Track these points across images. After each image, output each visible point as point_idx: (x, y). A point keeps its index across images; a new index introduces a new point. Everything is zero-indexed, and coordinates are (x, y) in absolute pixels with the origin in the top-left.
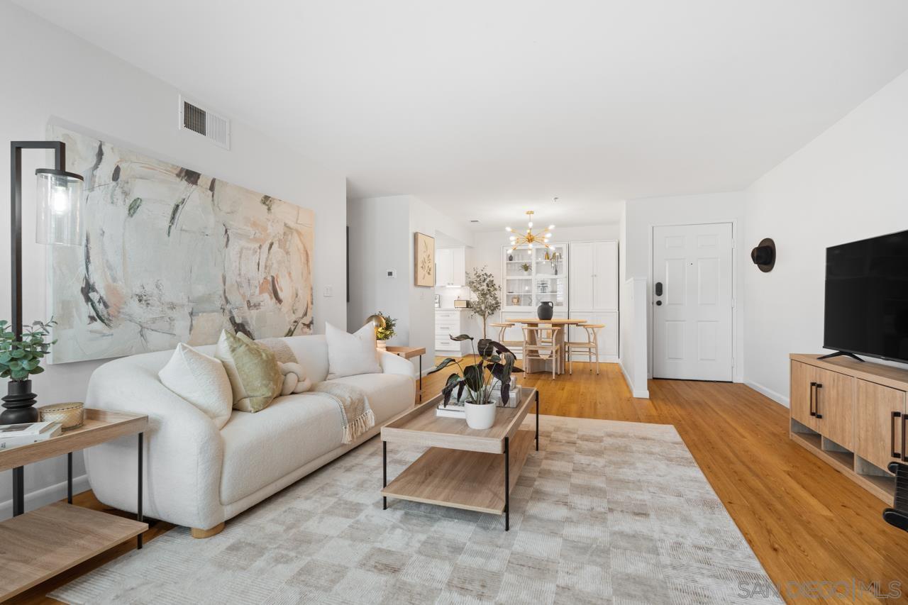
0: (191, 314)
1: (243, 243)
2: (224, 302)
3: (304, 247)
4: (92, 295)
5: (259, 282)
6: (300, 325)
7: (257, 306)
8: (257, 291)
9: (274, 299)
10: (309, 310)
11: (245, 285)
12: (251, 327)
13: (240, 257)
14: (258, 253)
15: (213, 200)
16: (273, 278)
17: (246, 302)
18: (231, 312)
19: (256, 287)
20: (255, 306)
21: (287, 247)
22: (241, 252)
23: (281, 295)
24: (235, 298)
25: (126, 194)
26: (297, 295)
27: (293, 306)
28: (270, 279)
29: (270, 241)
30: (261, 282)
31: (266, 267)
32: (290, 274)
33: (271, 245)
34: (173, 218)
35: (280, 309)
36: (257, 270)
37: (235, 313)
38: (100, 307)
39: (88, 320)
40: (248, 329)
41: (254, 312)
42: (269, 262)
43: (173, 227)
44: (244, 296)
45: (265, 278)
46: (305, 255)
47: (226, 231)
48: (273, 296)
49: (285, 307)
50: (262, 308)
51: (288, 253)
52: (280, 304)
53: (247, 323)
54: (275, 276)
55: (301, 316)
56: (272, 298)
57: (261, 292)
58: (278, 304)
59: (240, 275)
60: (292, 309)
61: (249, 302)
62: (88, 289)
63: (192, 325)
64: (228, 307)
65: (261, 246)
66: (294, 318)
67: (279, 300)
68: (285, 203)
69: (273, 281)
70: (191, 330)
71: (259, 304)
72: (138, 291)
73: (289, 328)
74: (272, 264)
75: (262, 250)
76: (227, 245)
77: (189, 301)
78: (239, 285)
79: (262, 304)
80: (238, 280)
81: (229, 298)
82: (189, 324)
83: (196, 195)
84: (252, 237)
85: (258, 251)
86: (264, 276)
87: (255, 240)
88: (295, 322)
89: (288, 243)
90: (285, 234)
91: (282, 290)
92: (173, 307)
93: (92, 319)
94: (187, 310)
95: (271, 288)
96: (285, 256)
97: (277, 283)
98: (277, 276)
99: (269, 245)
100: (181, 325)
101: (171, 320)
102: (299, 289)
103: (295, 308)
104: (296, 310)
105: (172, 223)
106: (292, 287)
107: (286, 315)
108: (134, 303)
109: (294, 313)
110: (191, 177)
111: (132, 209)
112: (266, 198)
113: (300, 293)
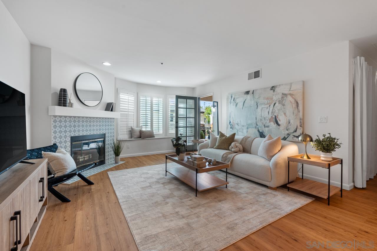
0: (247, 128)
1: (263, 106)
3: (295, 100)
4: (231, 123)
5: (269, 118)
6: (291, 136)
7: (268, 127)
8: (268, 121)
9: (276, 125)
10: (298, 129)
11: (263, 120)
13: (262, 111)
14: (268, 108)
15: (253, 96)
16: (275, 116)
18: (258, 128)
19: (268, 120)
20: (267, 126)
21: (284, 102)
22: (262, 109)
24: (260, 124)
25: (235, 103)
26: (289, 123)
27: (287, 127)
28: (274, 117)
29: (274, 103)
31: (272, 113)
32: (285, 114)
33: (275, 104)
34: (243, 105)
35: (279, 128)
36: (268, 114)
37: (259, 128)
38: (231, 126)
39: (230, 128)
40: (264, 134)
41: (267, 129)
42: (274, 111)
43: (244, 107)
44: (263, 123)
45: (272, 117)
46: (296, 104)
47: (257, 104)
48: (275, 123)
49: (282, 128)
50: (270, 128)
51: (284, 105)
52: (279, 126)
53: (264, 132)
55: (292, 132)
56: (275, 124)
57: (270, 122)
58: (278, 126)
59: (261, 116)
60: (286, 128)
61: (264, 125)
62: (230, 122)
63: (247, 131)
64: (257, 127)
65: (270, 105)
66: (287, 132)
67: (279, 125)
68: (282, 85)
71: (269, 126)
72: (237, 122)
73: (284, 136)
74: (275, 111)
75: (270, 107)
76: (257, 108)
77: (247, 125)
78: (261, 120)
79: (270, 126)
80: (261, 118)
81: (257, 124)
83: (249, 97)
84: (266, 103)
86: (271, 116)
87: (267, 104)
88: (288, 134)
89: (284, 101)
90: (282, 98)
91: (280, 121)
92: (243, 126)
94: (246, 127)
95: (274, 120)
96: (282, 107)
97: (278, 118)
98: (278, 115)
99: (273, 104)
100: (245, 131)
101: (243, 129)
102: (291, 120)
103: (288, 128)
104: (289, 129)
105: (243, 106)
106: (287, 119)
107: (282, 131)
108: (236, 125)
109: (287, 130)
110: (247, 93)
111: (236, 105)
112: (273, 87)
113: (292, 121)
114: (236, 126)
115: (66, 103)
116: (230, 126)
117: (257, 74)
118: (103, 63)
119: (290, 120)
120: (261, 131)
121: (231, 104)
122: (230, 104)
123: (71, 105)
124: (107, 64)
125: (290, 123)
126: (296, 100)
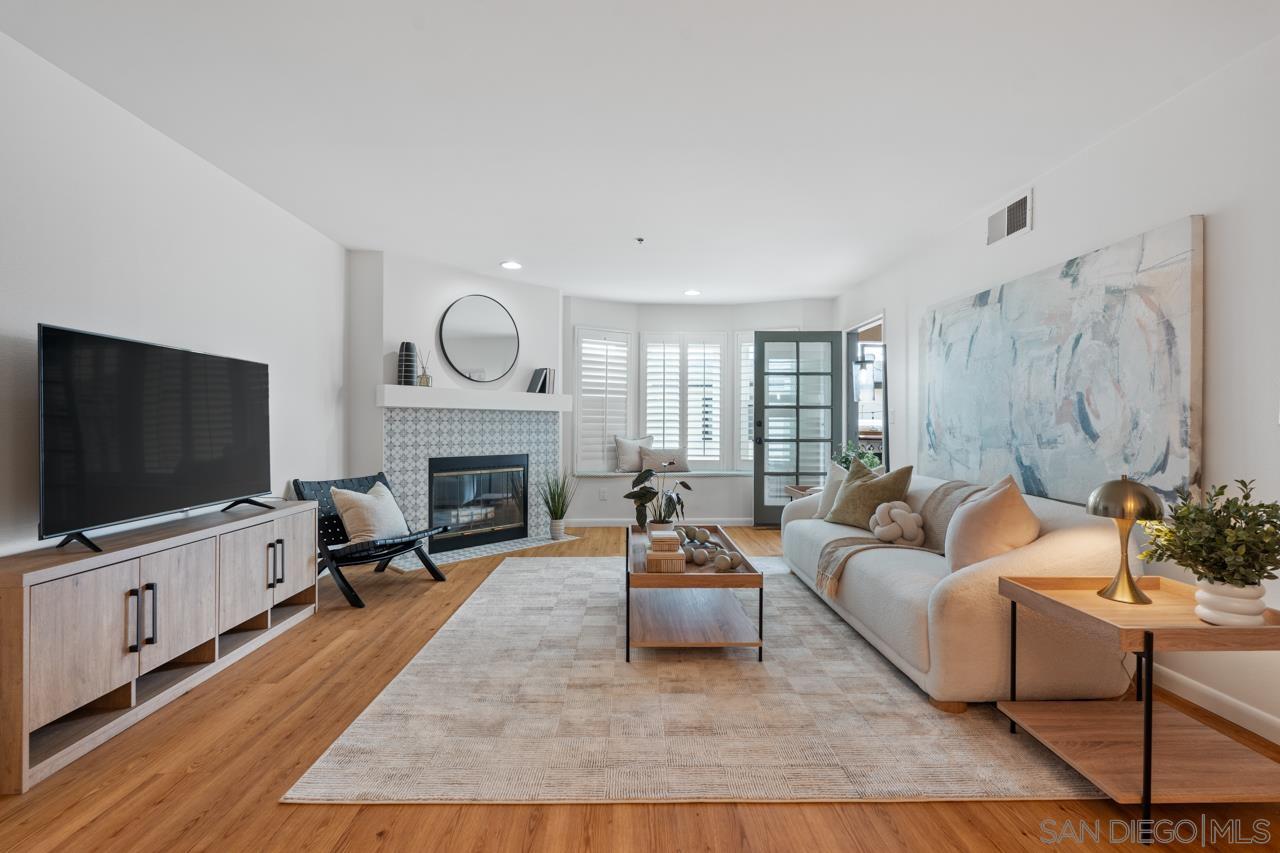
0: (981, 449)
1: (1035, 352)
2: (1010, 436)
3: (1161, 315)
4: (930, 429)
5: (1056, 405)
7: (1052, 443)
8: (1053, 419)
9: (1082, 434)
10: (1171, 458)
11: (1036, 412)
12: (1043, 475)
13: (1030, 373)
14: (1054, 361)
15: (1001, 313)
16: (1080, 395)
17: (1035, 437)
18: (1017, 449)
19: (1051, 414)
20: (1049, 443)
21: (1112, 330)
22: (1031, 366)
23: (1096, 425)
24: (1023, 431)
25: (944, 344)
26: (1136, 425)
27: (1125, 447)
28: (1074, 398)
29: (1075, 335)
30: (1060, 404)
31: (1068, 379)
32: (1117, 383)
33: (1077, 341)
35: (1094, 452)
36: (1053, 387)
37: (1022, 450)
38: (933, 437)
39: (928, 447)
40: (1039, 477)
41: (1048, 453)
42: (1074, 370)
43: (971, 359)
44: (1033, 428)
45: (1066, 398)
46: (1163, 336)
47: (1014, 344)
48: (1080, 427)
49: (1106, 448)
50: (1061, 448)
51: (1112, 342)
52: (1094, 441)
53: (1038, 469)
54: (1084, 393)
55: (1148, 470)
56: (1077, 431)
57: (1059, 422)
58: (1090, 443)
59: (1028, 398)
60: (1123, 451)
61: (1039, 437)
62: (929, 425)
63: (981, 461)
64: (1015, 443)
65: (1059, 347)
67: (1093, 436)
68: (1107, 248)
69: (1081, 401)
70: (980, 466)
71: (1056, 440)
72: (949, 424)
74: (1080, 371)
75: (1062, 353)
76: (1014, 364)
77: (981, 434)
78: (1028, 413)
79: (1060, 440)
80: (1027, 405)
81: (1015, 431)
82: (979, 459)
83: (988, 313)
84: (1046, 338)
85: (1056, 356)
86: (1064, 395)
87: (1051, 341)
89: (1114, 323)
90: (1107, 308)
91: (1098, 416)
92: (968, 440)
93: (930, 445)
94: (979, 443)
95: (1075, 414)
96: (1107, 349)
97: (1089, 404)
98: (1089, 391)
99: (1073, 342)
100: (974, 459)
101: (967, 452)
102: (1142, 411)
103: (1128, 451)
104: (1133, 455)
105: (969, 356)
106: (1124, 408)
107: (1107, 465)
108: (947, 436)
109: (1126, 460)
110: (982, 299)
111: (947, 355)
112: (1071, 263)
113: (1145, 419)
114: (947, 439)
115: (411, 377)
116: (927, 440)
117: (1017, 216)
118: (501, 264)
119: (1138, 412)
120: (1026, 462)
121: (930, 349)
122: (927, 349)
123: (425, 381)
124: (512, 266)
125: (1140, 427)
126: (1164, 317)
